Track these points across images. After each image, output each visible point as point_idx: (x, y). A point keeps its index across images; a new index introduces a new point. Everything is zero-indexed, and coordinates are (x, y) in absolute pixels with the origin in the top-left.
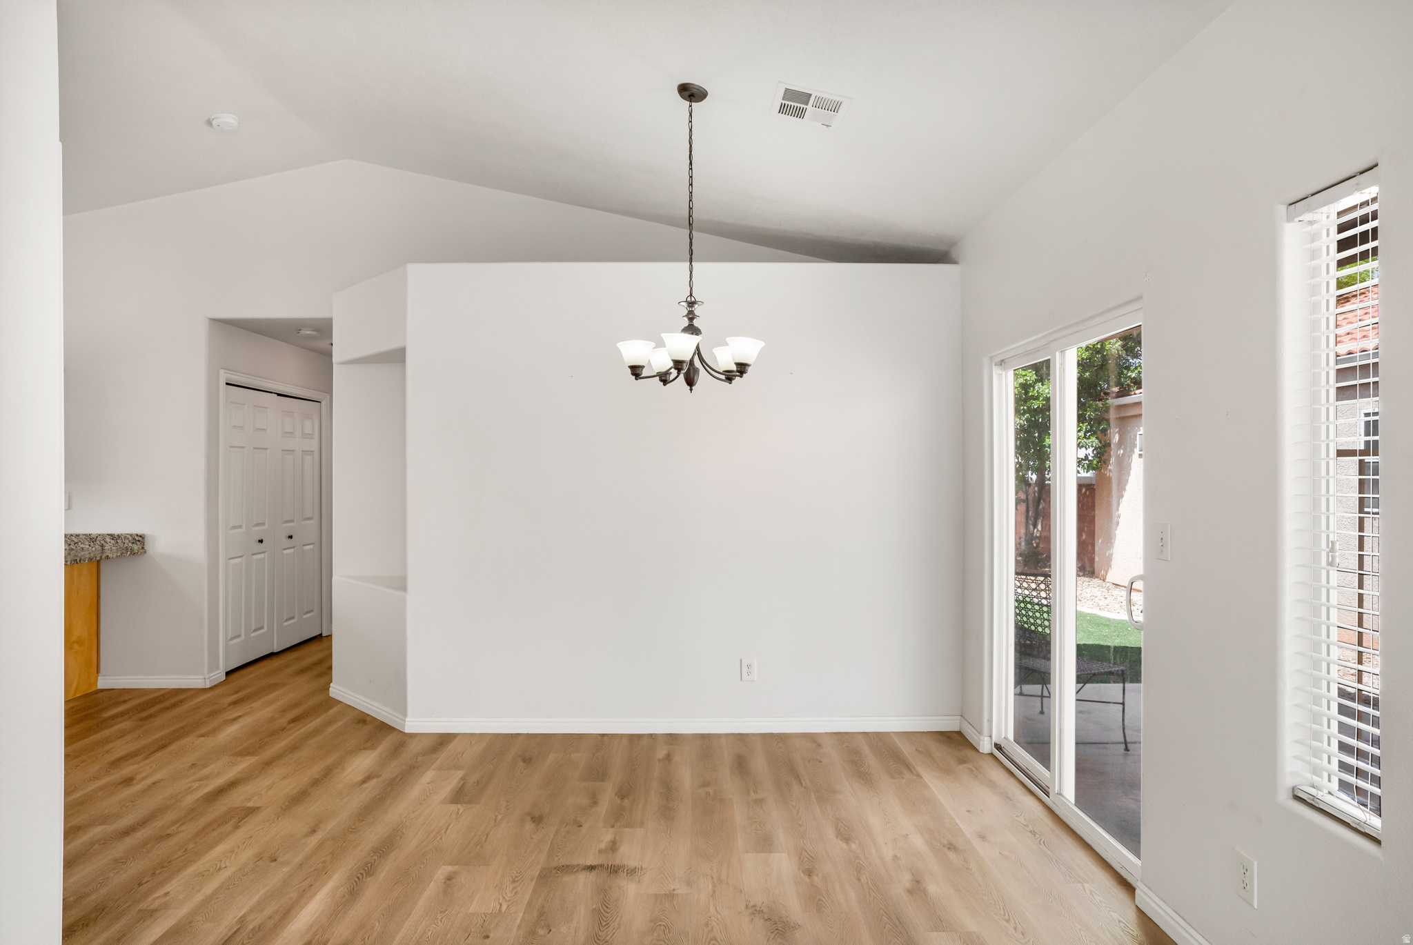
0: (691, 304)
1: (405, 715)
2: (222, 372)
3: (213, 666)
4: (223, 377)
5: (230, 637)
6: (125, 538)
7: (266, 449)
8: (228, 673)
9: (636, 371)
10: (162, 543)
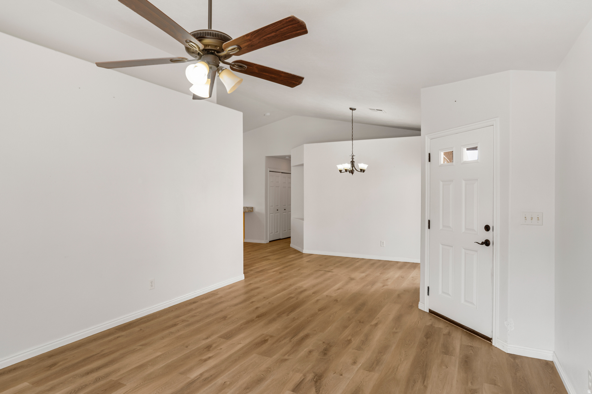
0: (353, 156)
1: (303, 249)
2: (268, 169)
3: (267, 239)
4: (269, 170)
5: (270, 233)
6: (249, 208)
7: (279, 187)
8: (270, 241)
9: (341, 171)
10: (257, 209)
